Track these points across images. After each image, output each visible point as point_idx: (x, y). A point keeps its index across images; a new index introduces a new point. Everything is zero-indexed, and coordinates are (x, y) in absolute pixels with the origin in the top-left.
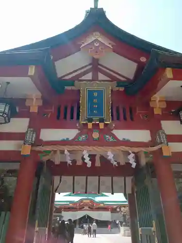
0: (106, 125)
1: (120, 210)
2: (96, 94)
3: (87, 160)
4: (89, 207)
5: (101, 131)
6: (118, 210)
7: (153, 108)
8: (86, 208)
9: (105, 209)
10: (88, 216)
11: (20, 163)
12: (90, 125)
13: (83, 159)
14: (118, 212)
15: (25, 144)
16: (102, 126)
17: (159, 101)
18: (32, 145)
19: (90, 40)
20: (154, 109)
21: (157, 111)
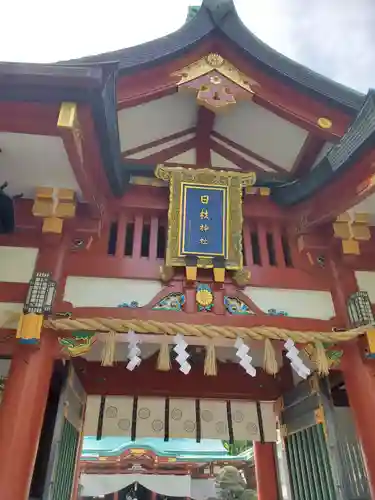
0: (229, 274)
1: (212, 472)
2: (205, 200)
3: (182, 358)
4: (143, 466)
5: (216, 287)
6: (207, 471)
7: (340, 241)
8: (137, 466)
9: (179, 469)
10: (139, 486)
11: (10, 361)
12: (191, 273)
13: (173, 355)
14: (207, 477)
15: (26, 312)
16: (219, 275)
17: (354, 224)
18: (46, 314)
19: (200, 69)
20: (344, 242)
21: (350, 248)
